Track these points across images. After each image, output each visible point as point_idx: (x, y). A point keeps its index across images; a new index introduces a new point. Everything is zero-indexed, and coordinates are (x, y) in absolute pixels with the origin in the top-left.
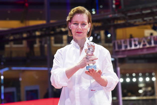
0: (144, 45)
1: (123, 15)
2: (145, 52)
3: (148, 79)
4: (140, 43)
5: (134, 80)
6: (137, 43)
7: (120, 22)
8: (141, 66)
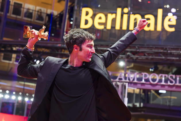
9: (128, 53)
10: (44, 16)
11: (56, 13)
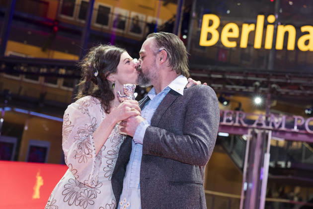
9: (274, 86)
11: (160, 22)
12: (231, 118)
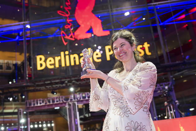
0: (46, 103)
1: (33, 84)
2: (46, 108)
3: (49, 125)
4: (43, 102)
5: (40, 126)
6: (41, 102)
7: (31, 88)
8: (44, 116)
9: (73, 81)
10: (11, 66)
11: (19, 62)
12: (58, 100)
